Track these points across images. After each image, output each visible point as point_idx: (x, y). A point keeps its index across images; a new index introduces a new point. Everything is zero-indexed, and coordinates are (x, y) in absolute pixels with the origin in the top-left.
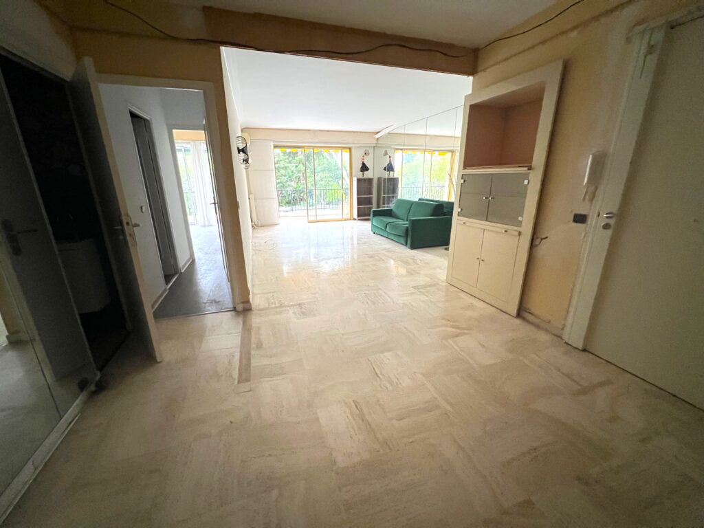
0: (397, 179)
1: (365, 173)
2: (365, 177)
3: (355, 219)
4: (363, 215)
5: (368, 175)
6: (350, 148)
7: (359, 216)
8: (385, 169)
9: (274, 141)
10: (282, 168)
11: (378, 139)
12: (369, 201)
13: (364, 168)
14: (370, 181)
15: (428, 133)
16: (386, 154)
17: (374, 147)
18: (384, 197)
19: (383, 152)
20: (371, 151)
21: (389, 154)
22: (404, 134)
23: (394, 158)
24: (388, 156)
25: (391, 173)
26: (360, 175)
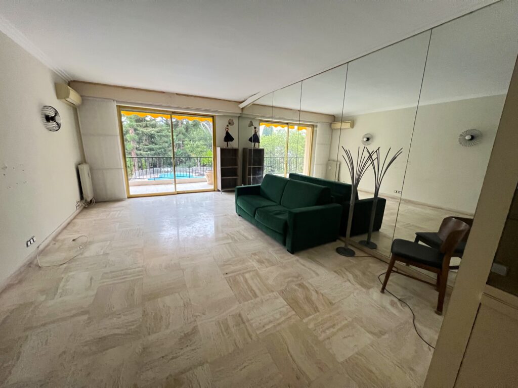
0: (262, 150)
1: (230, 143)
2: (229, 147)
3: (219, 191)
4: (227, 186)
5: (234, 144)
6: (213, 117)
7: (222, 188)
8: (250, 140)
9: (117, 102)
10: (164, 136)
11: (243, 109)
12: (234, 172)
13: (228, 138)
14: (235, 151)
15: (302, 109)
16: (251, 124)
17: (239, 117)
18: (250, 169)
19: (248, 122)
20: (236, 121)
21: (255, 124)
22: (272, 107)
23: (259, 129)
24: (253, 127)
25: (257, 144)
26: (224, 145)
